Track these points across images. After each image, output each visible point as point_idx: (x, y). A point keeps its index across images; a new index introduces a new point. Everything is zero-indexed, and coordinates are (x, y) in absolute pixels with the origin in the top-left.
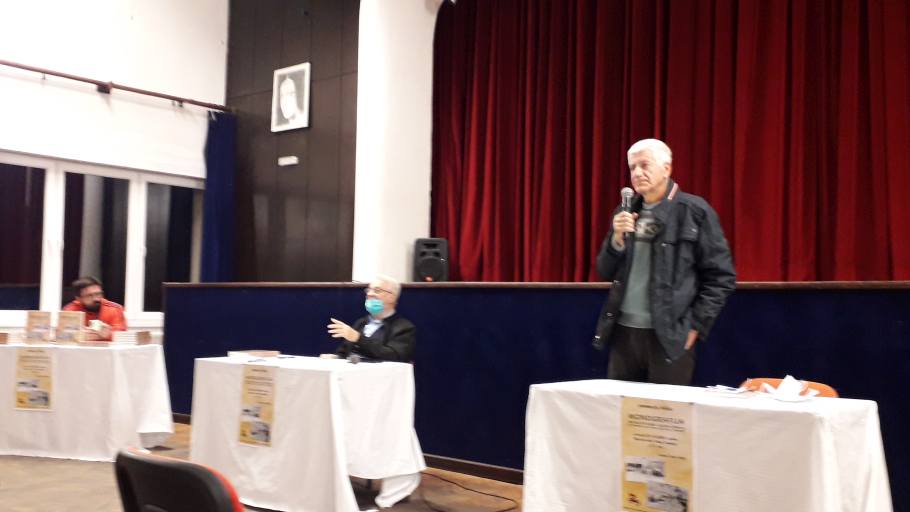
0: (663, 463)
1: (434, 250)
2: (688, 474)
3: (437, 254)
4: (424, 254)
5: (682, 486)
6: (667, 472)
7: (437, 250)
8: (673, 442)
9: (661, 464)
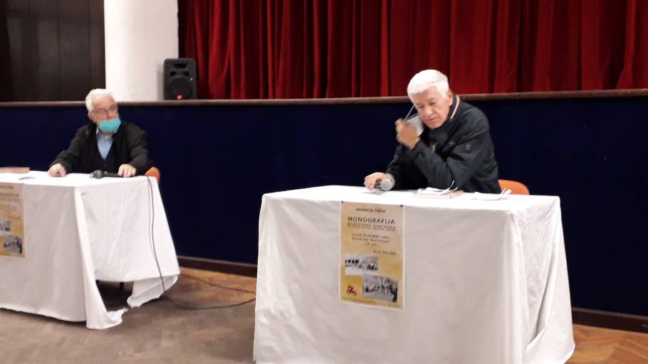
0: (376, 258)
1: (183, 70)
2: (398, 267)
3: (186, 74)
4: (173, 74)
5: (393, 277)
6: (380, 266)
7: (186, 69)
8: (386, 240)
9: (375, 260)
